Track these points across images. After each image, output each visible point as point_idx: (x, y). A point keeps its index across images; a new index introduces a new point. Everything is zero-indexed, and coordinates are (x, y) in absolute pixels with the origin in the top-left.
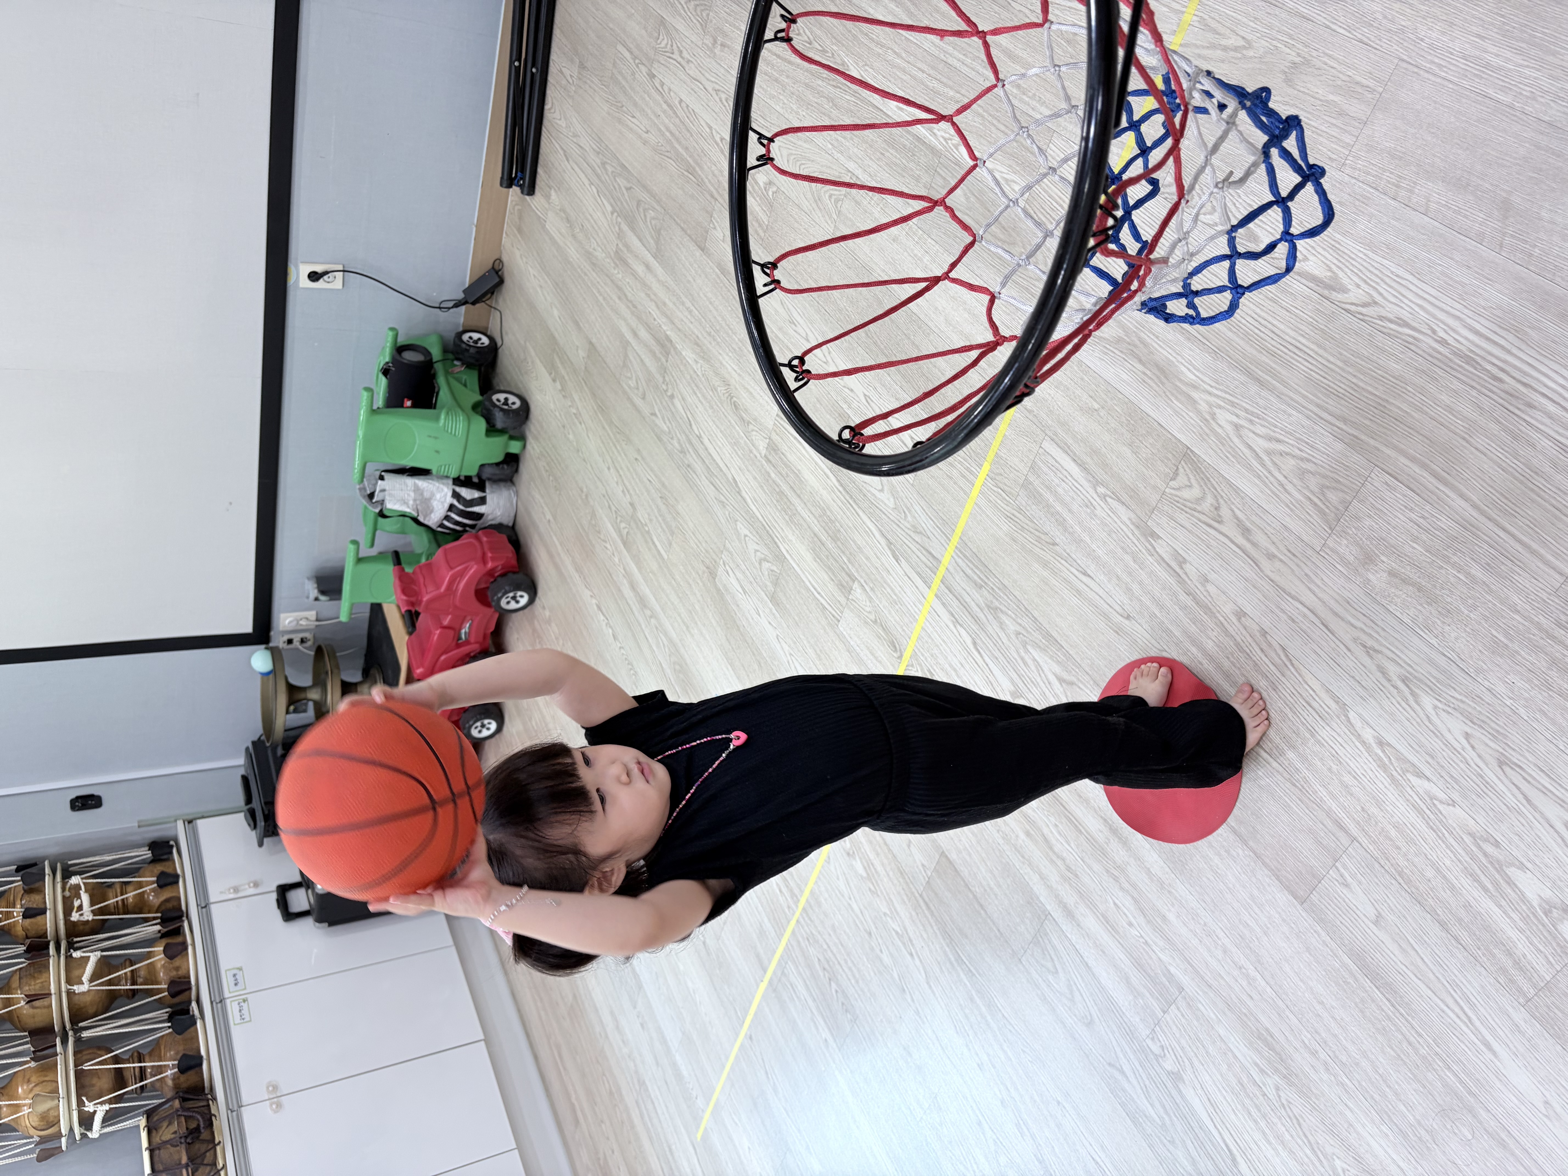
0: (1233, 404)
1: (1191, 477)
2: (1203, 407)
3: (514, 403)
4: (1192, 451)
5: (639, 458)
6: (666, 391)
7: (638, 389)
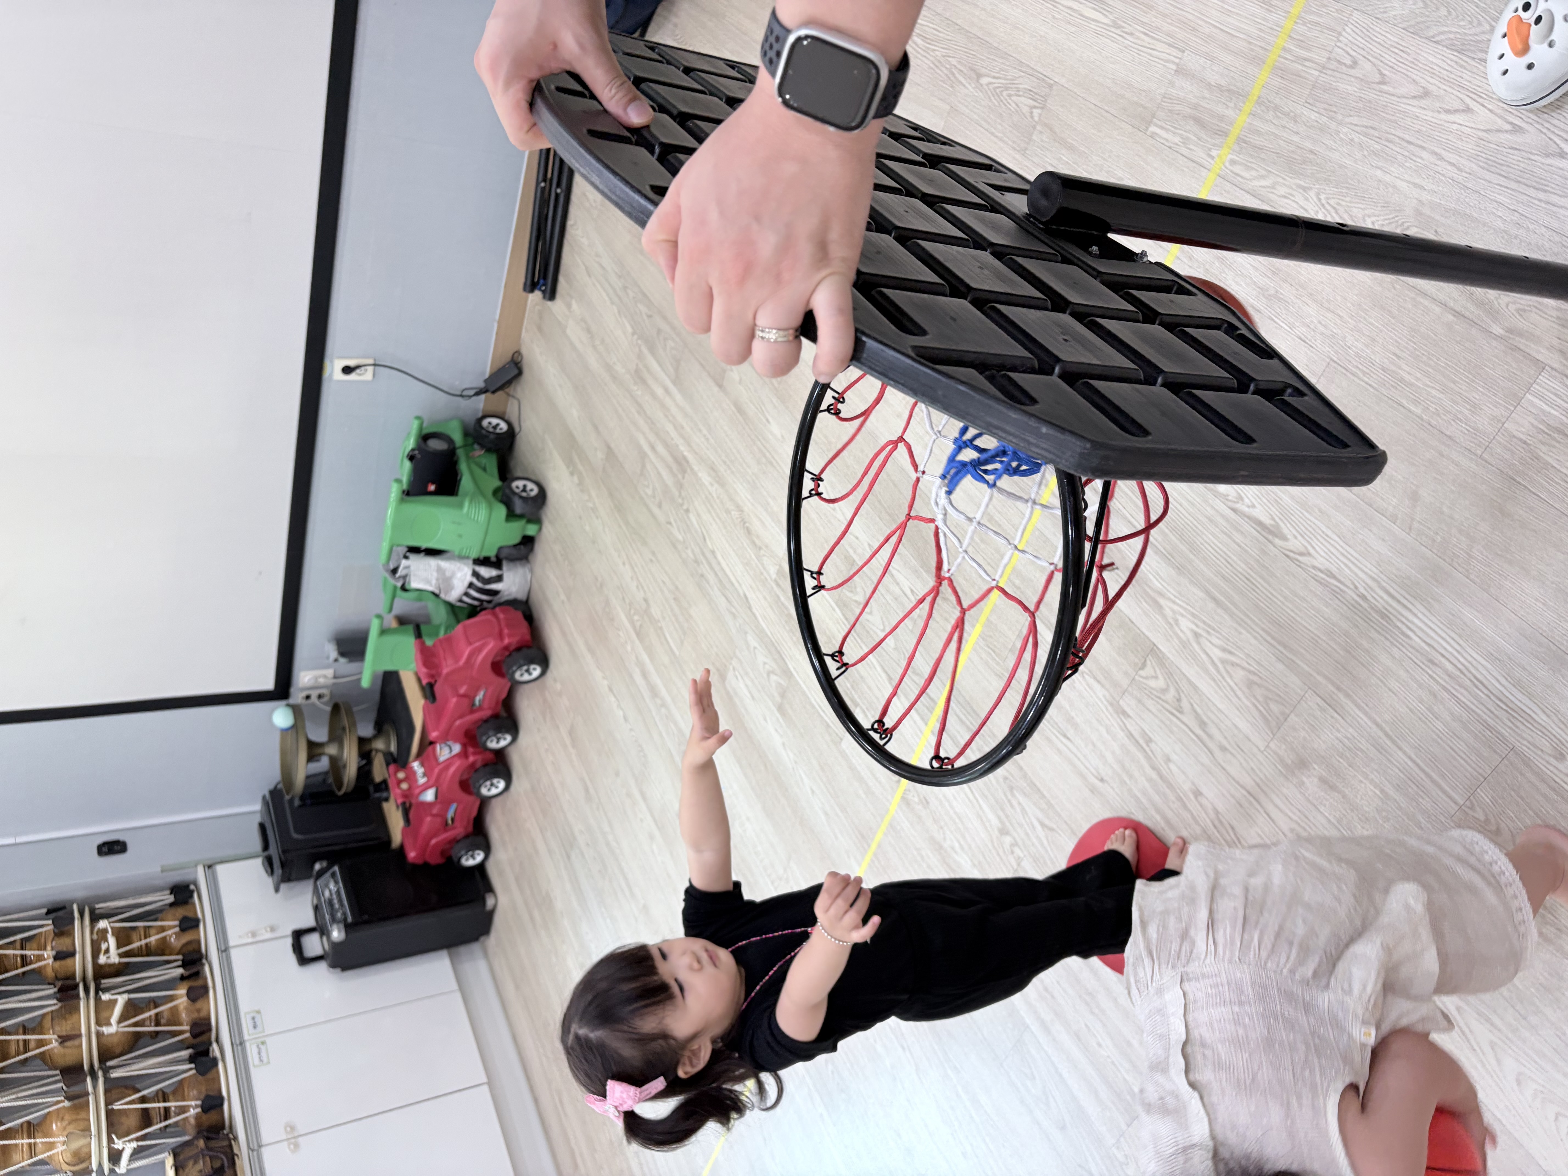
0: (1193, 615)
1: (1157, 669)
2: (1168, 612)
3: (532, 490)
4: (1158, 648)
5: (653, 559)
6: (682, 505)
7: (654, 497)
